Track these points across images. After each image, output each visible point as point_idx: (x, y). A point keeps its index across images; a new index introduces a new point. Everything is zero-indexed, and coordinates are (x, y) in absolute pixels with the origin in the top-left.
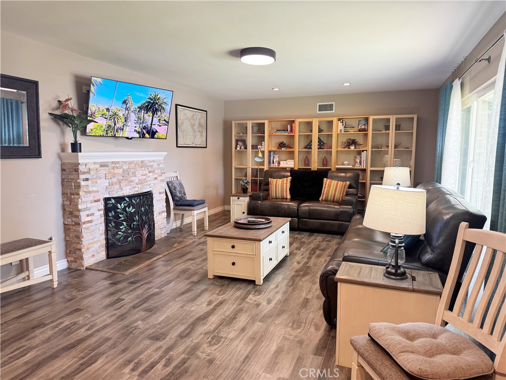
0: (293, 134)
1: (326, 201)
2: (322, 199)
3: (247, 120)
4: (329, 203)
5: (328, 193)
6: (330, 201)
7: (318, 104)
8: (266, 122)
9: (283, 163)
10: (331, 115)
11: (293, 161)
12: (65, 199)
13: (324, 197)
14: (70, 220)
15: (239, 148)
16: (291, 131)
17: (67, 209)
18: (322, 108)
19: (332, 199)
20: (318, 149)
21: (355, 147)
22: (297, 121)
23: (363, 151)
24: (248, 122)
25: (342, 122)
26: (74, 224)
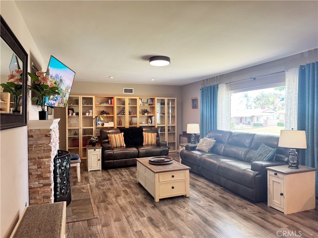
0: (112, 106)
1: (148, 145)
2: (145, 144)
3: (79, 95)
4: (149, 146)
5: (148, 140)
6: (150, 145)
7: (124, 88)
8: (94, 97)
9: (106, 124)
10: (133, 95)
11: (113, 122)
12: (31, 164)
13: (146, 143)
14: (37, 183)
15: (71, 115)
16: (111, 103)
17: (33, 173)
18: (126, 91)
19: (151, 144)
20: (129, 115)
21: (148, 114)
22: (115, 98)
23: (153, 116)
24: (79, 96)
25: (141, 100)
26: (42, 185)
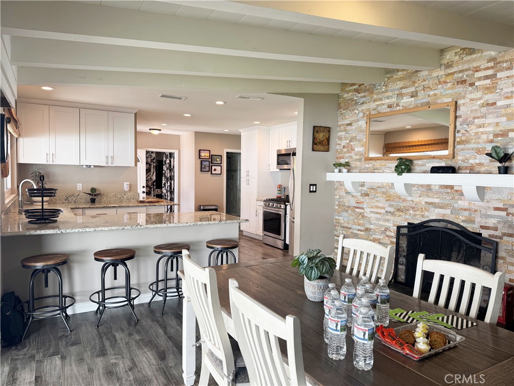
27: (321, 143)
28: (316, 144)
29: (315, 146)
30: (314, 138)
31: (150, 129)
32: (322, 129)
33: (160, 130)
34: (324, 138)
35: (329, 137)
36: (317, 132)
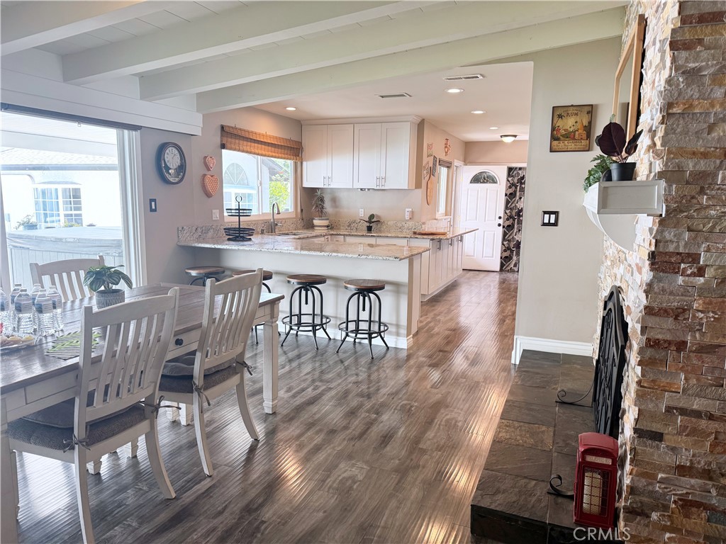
27: (569, 136)
28: (558, 139)
29: (555, 143)
30: (553, 129)
31: (501, 136)
32: (571, 111)
33: (515, 136)
34: (579, 126)
35: (590, 123)
36: (560, 116)
